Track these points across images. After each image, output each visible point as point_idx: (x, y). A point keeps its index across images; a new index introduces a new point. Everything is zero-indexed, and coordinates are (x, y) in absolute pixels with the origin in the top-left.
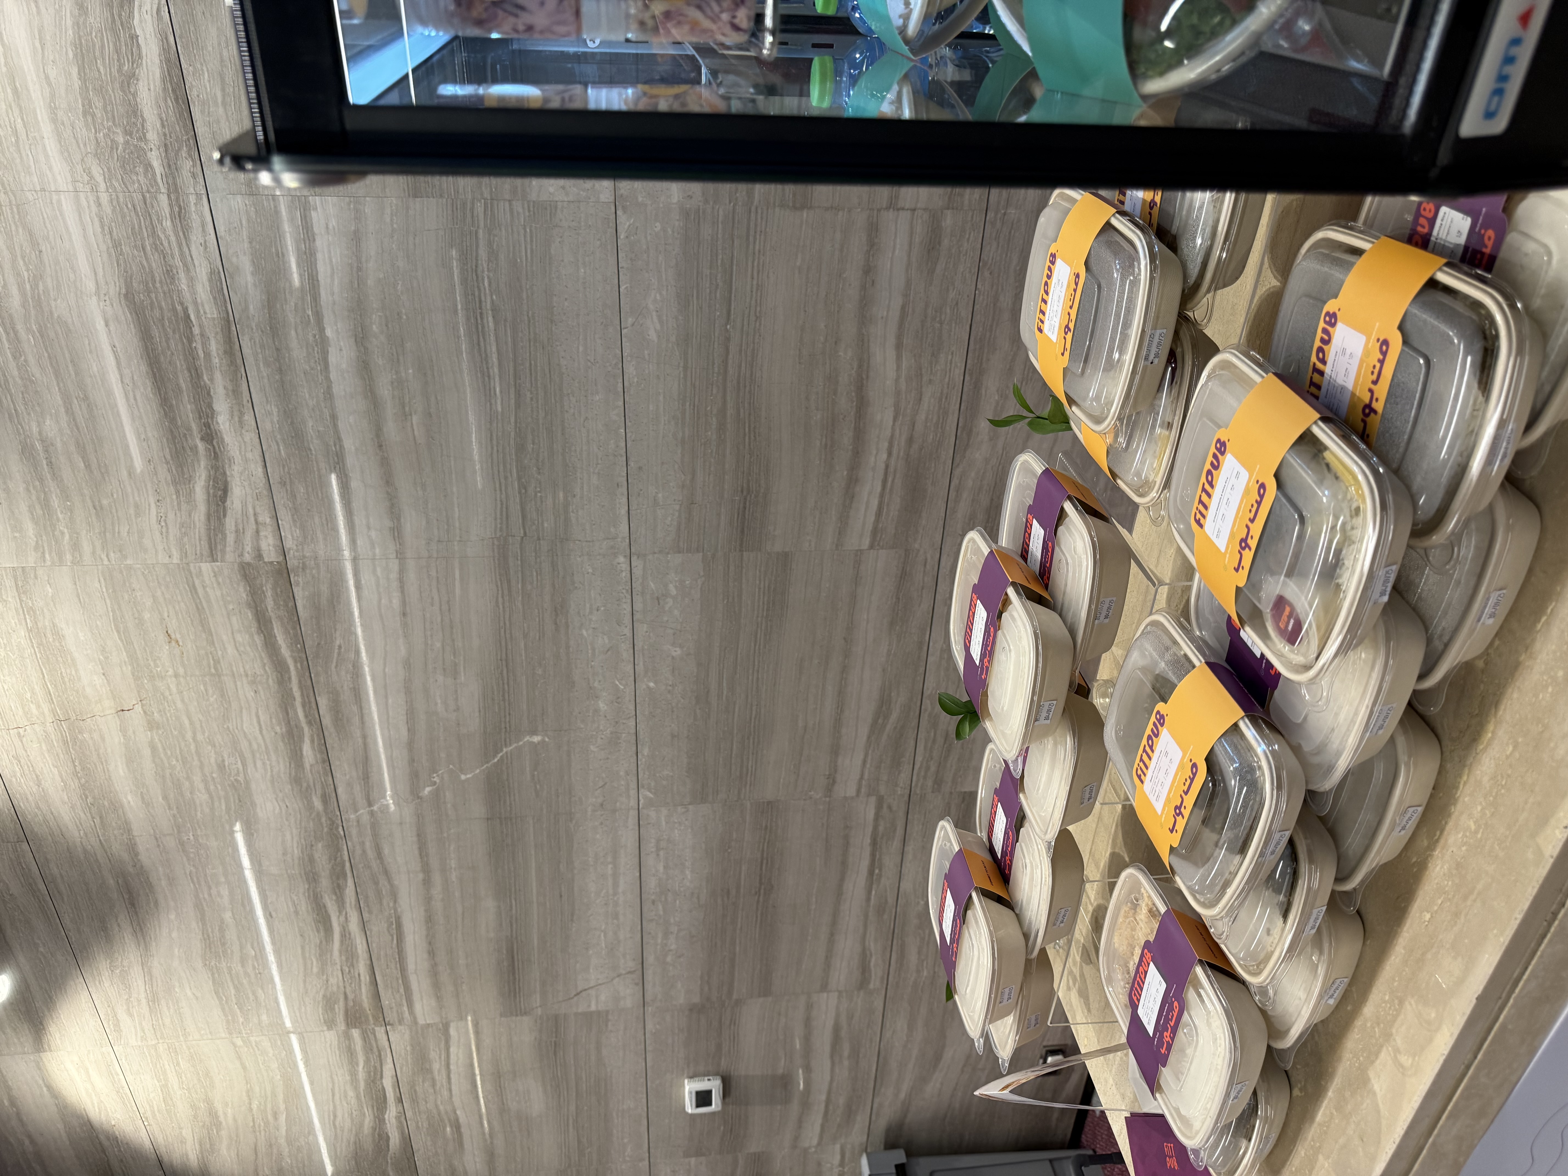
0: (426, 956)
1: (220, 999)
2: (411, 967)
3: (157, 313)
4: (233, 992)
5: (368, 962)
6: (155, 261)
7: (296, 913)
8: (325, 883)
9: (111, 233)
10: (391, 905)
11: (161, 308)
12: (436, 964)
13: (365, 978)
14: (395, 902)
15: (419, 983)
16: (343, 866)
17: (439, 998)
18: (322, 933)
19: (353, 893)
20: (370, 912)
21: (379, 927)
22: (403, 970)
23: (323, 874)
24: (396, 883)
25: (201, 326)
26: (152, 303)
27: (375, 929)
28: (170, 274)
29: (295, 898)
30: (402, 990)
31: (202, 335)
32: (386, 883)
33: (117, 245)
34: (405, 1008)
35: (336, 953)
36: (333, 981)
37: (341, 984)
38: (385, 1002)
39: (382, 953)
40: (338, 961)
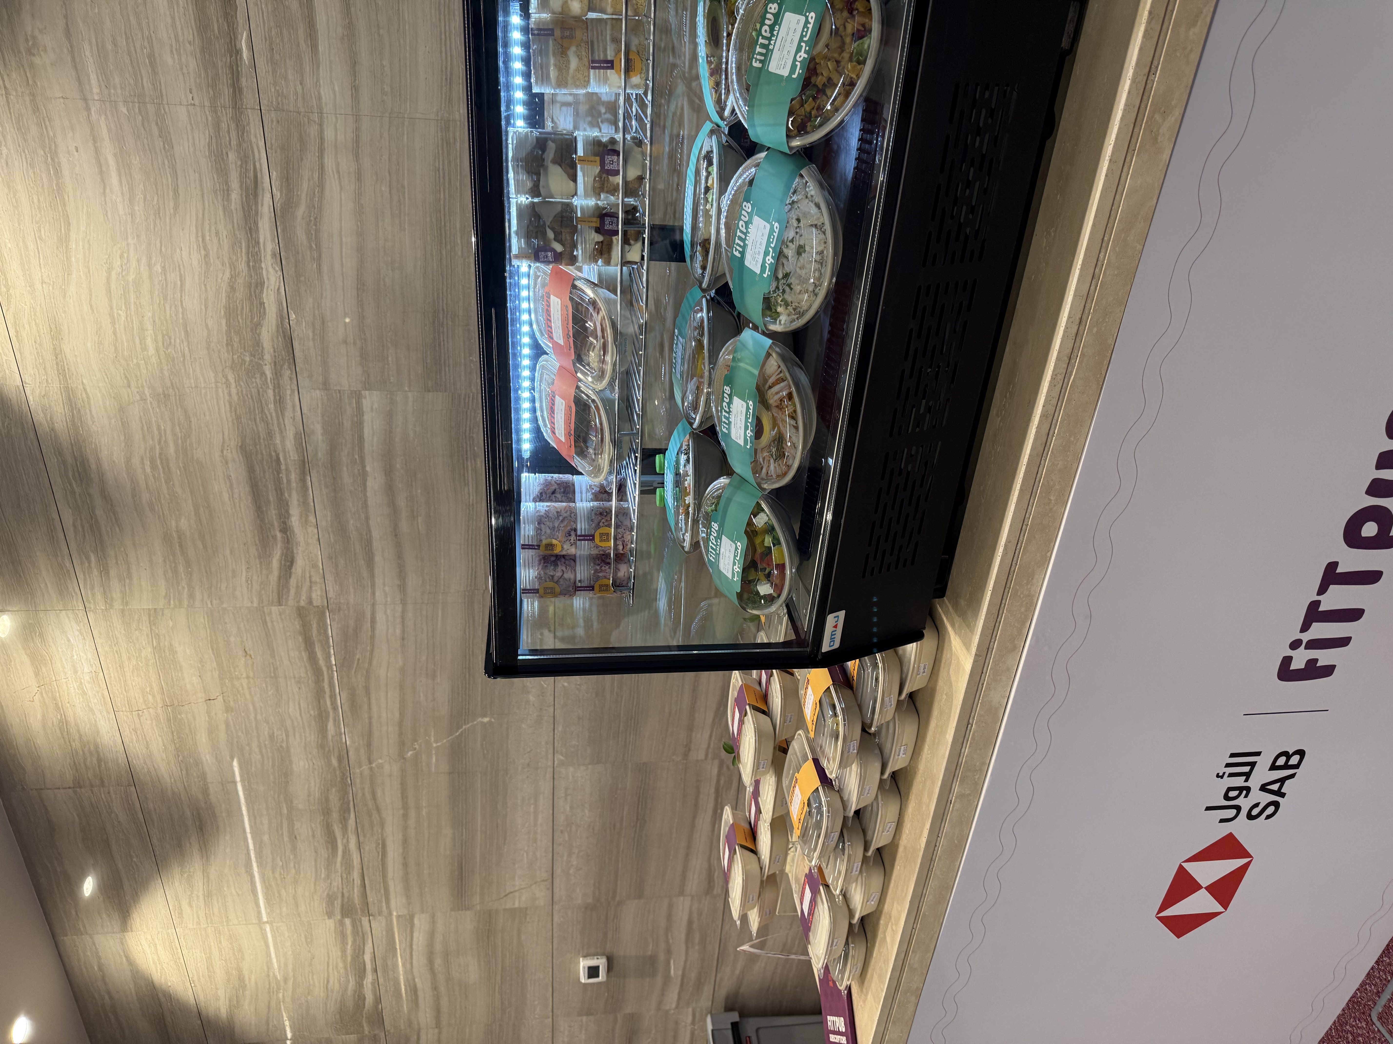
0: (401, 867)
2: (390, 875)
3: (259, 456)
5: (360, 871)
6: (261, 427)
7: (313, 836)
8: (335, 815)
9: (235, 411)
10: (380, 831)
11: (262, 454)
12: (408, 874)
13: (358, 881)
14: (382, 829)
15: (395, 886)
16: (348, 803)
17: (408, 897)
18: (330, 850)
19: (354, 822)
20: (364, 836)
21: (370, 846)
22: (384, 876)
23: (334, 809)
24: (384, 816)
25: (286, 465)
26: (257, 452)
27: (367, 848)
28: (270, 435)
29: (314, 826)
30: (382, 891)
31: (287, 470)
32: (377, 816)
33: (238, 418)
34: (384, 904)
35: (338, 864)
36: (335, 884)
37: (340, 886)
38: (370, 899)
39: (371, 865)
40: (340, 870)
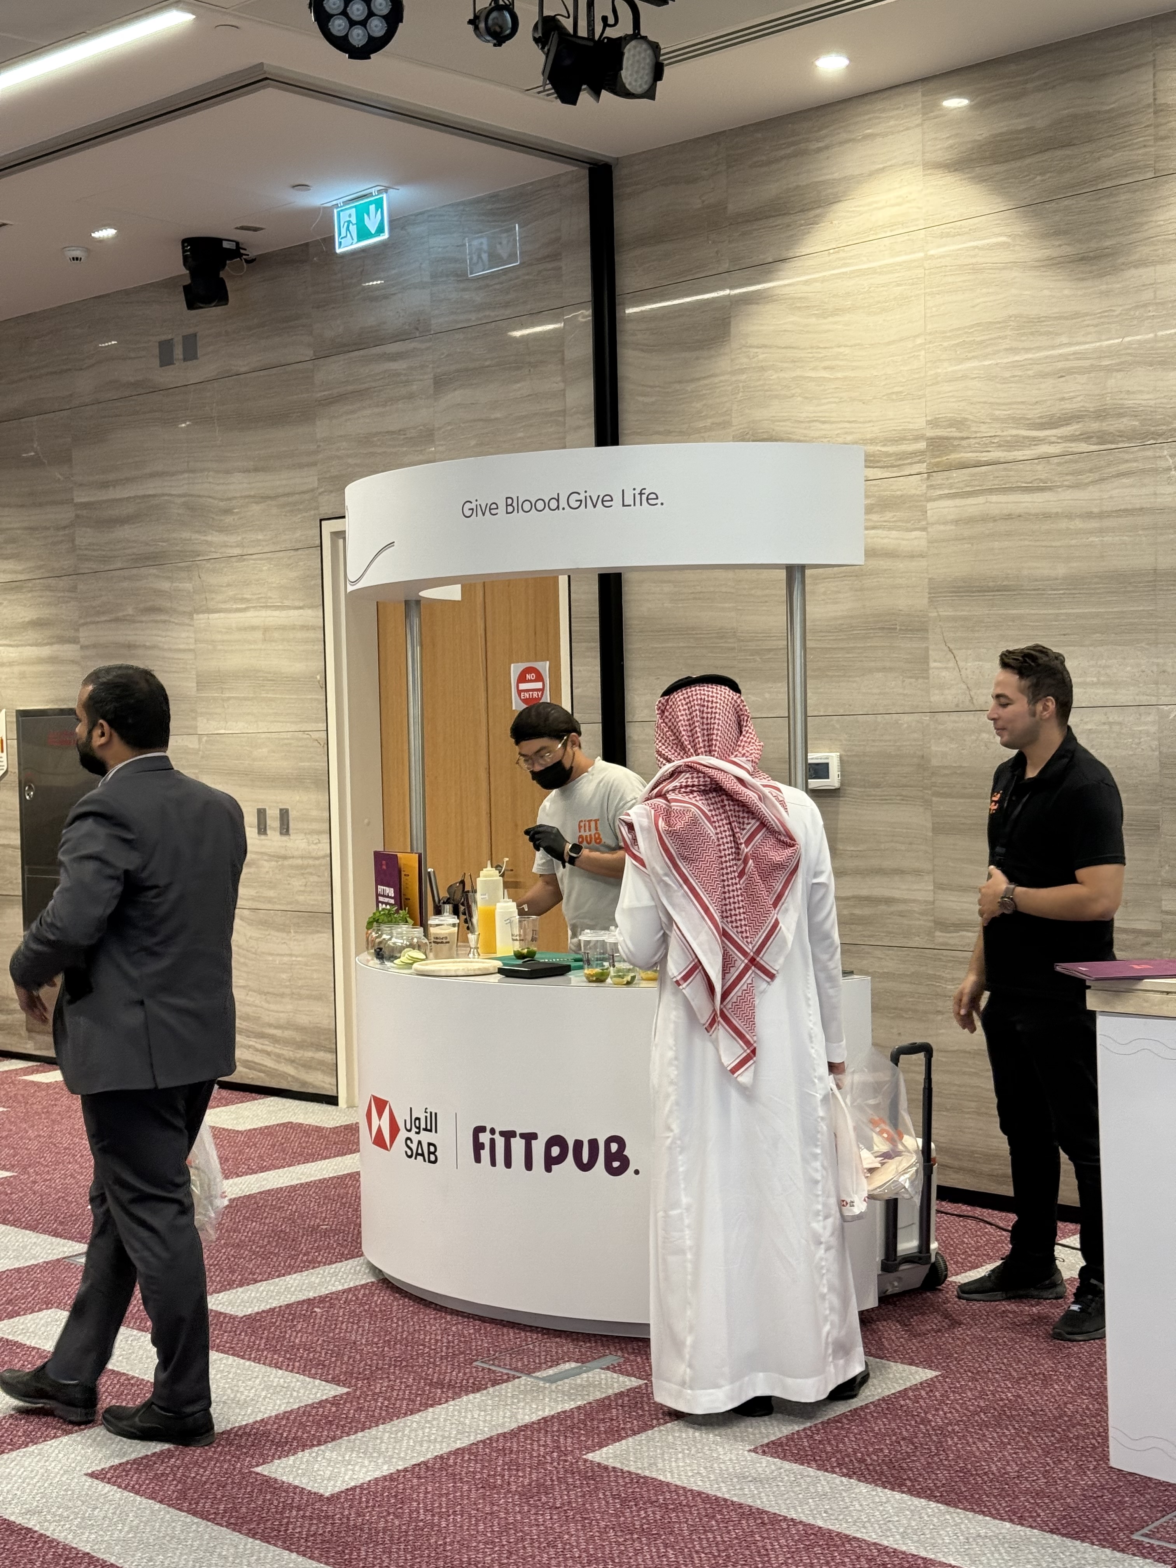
0: (1005, 512)
1: (972, 327)
2: (994, 498)
4: (978, 339)
5: (1002, 460)
7: (1062, 399)
8: (1095, 426)
10: (1066, 483)
12: (995, 521)
13: (985, 457)
14: (1069, 487)
15: (974, 503)
16: (1111, 443)
17: (955, 520)
18: (1037, 421)
19: (1080, 450)
20: (1059, 464)
21: (1042, 471)
22: (991, 489)
23: (1104, 424)
24: (1090, 487)
27: (1039, 468)
29: (1079, 399)
30: (968, 489)
32: (1090, 479)
34: (946, 492)
35: (1014, 432)
36: (983, 428)
37: (978, 435)
38: (954, 474)
39: (1012, 473)
40: (1005, 433)
